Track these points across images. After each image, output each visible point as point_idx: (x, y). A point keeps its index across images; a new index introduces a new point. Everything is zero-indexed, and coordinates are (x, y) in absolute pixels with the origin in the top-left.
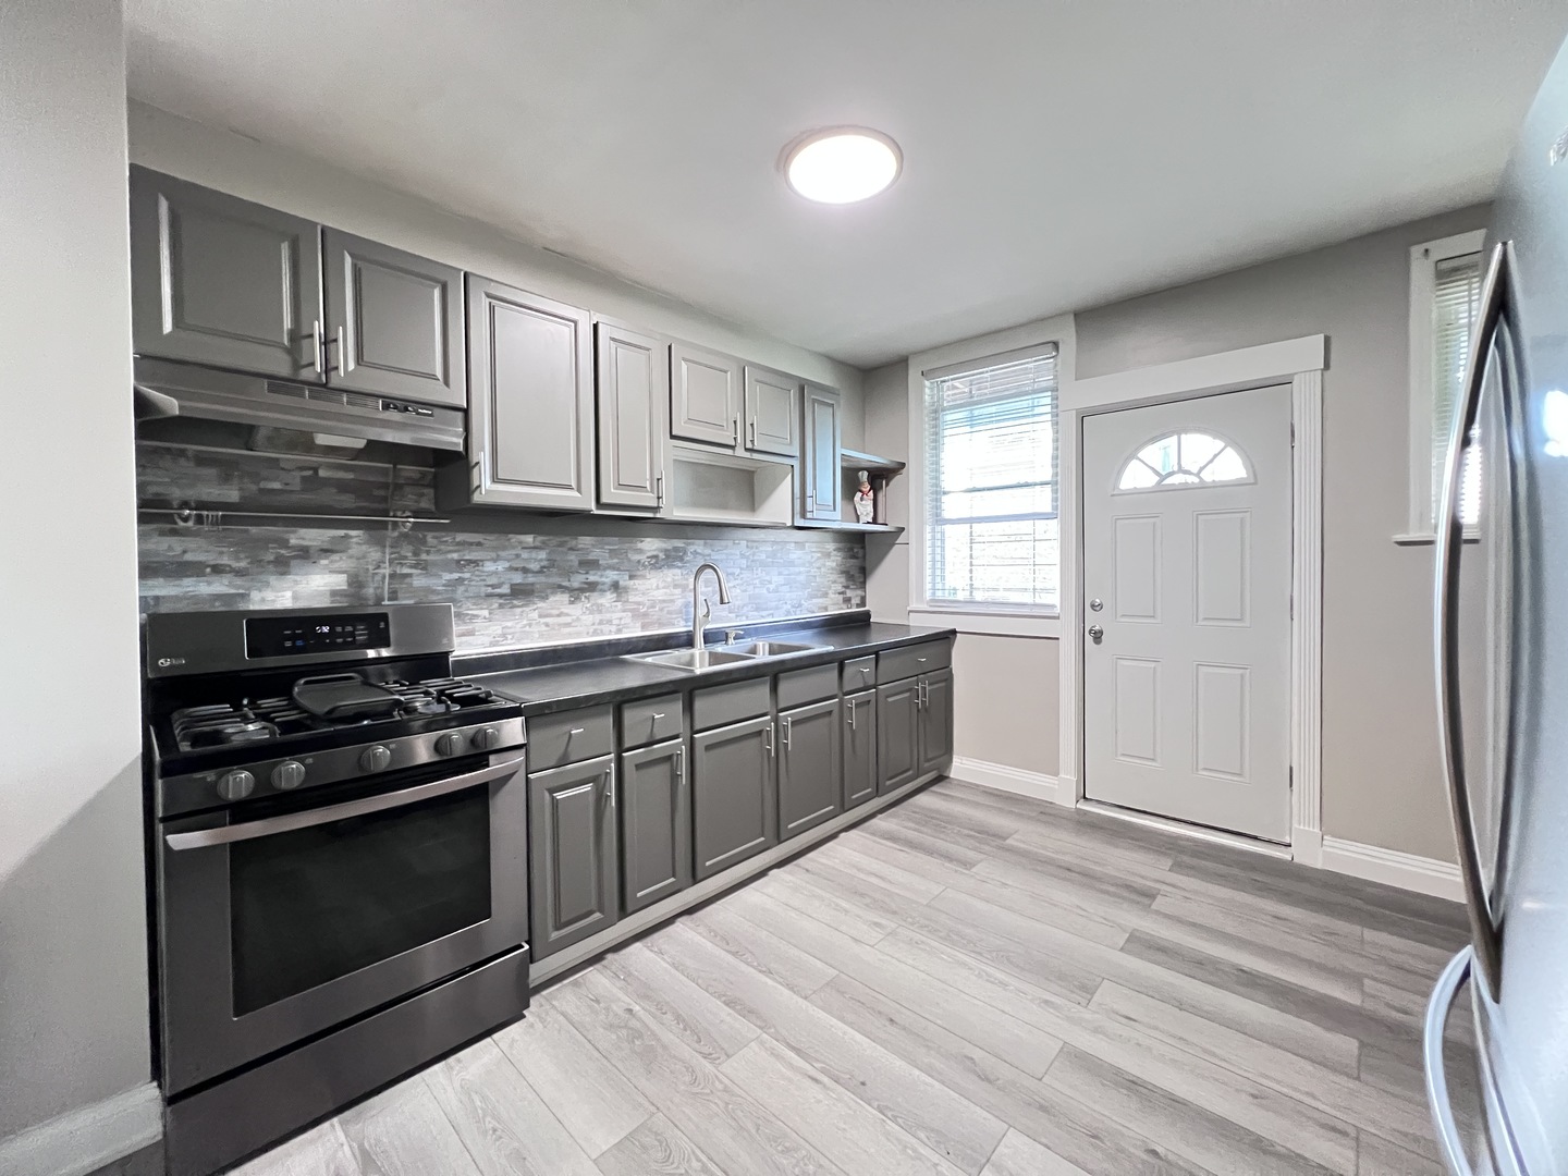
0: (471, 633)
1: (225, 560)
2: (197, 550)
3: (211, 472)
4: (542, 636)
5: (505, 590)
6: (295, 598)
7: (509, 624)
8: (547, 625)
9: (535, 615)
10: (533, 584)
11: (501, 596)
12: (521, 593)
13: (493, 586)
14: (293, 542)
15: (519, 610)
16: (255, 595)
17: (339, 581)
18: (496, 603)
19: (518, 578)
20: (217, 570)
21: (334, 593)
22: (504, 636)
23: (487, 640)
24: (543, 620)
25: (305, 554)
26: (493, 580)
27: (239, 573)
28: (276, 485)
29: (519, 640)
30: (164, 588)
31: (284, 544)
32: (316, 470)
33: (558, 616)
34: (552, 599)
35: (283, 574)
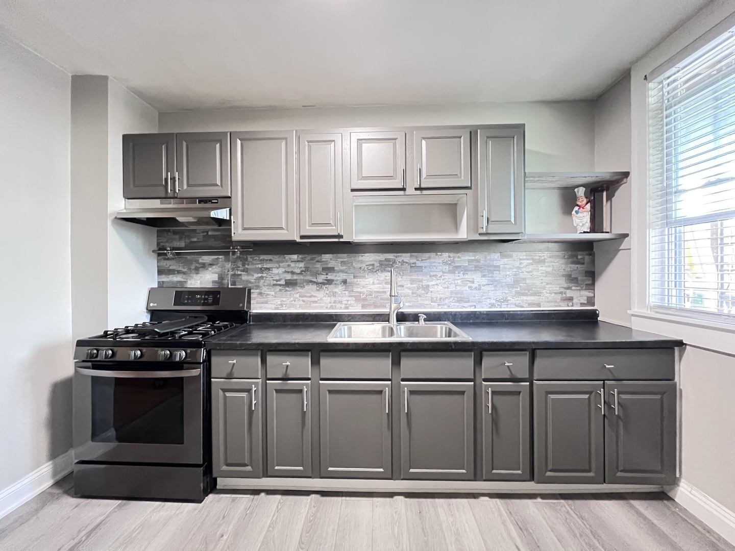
0: (266, 302)
1: (181, 269)
2: (173, 265)
3: (177, 237)
4: (300, 307)
5: (283, 282)
6: (201, 283)
7: (284, 299)
8: (304, 301)
9: (297, 296)
10: (296, 280)
11: (280, 285)
12: (290, 284)
13: (277, 281)
14: (200, 261)
15: (289, 293)
16: (189, 282)
17: (215, 277)
18: (278, 288)
19: (289, 277)
20: (179, 272)
21: (214, 282)
22: (282, 305)
23: (273, 306)
24: (301, 299)
25: (204, 266)
26: (277, 278)
27: (184, 273)
28: (195, 240)
29: (289, 308)
30: (165, 279)
31: (197, 261)
32: (207, 232)
33: (310, 297)
34: (307, 287)
35: (197, 274)
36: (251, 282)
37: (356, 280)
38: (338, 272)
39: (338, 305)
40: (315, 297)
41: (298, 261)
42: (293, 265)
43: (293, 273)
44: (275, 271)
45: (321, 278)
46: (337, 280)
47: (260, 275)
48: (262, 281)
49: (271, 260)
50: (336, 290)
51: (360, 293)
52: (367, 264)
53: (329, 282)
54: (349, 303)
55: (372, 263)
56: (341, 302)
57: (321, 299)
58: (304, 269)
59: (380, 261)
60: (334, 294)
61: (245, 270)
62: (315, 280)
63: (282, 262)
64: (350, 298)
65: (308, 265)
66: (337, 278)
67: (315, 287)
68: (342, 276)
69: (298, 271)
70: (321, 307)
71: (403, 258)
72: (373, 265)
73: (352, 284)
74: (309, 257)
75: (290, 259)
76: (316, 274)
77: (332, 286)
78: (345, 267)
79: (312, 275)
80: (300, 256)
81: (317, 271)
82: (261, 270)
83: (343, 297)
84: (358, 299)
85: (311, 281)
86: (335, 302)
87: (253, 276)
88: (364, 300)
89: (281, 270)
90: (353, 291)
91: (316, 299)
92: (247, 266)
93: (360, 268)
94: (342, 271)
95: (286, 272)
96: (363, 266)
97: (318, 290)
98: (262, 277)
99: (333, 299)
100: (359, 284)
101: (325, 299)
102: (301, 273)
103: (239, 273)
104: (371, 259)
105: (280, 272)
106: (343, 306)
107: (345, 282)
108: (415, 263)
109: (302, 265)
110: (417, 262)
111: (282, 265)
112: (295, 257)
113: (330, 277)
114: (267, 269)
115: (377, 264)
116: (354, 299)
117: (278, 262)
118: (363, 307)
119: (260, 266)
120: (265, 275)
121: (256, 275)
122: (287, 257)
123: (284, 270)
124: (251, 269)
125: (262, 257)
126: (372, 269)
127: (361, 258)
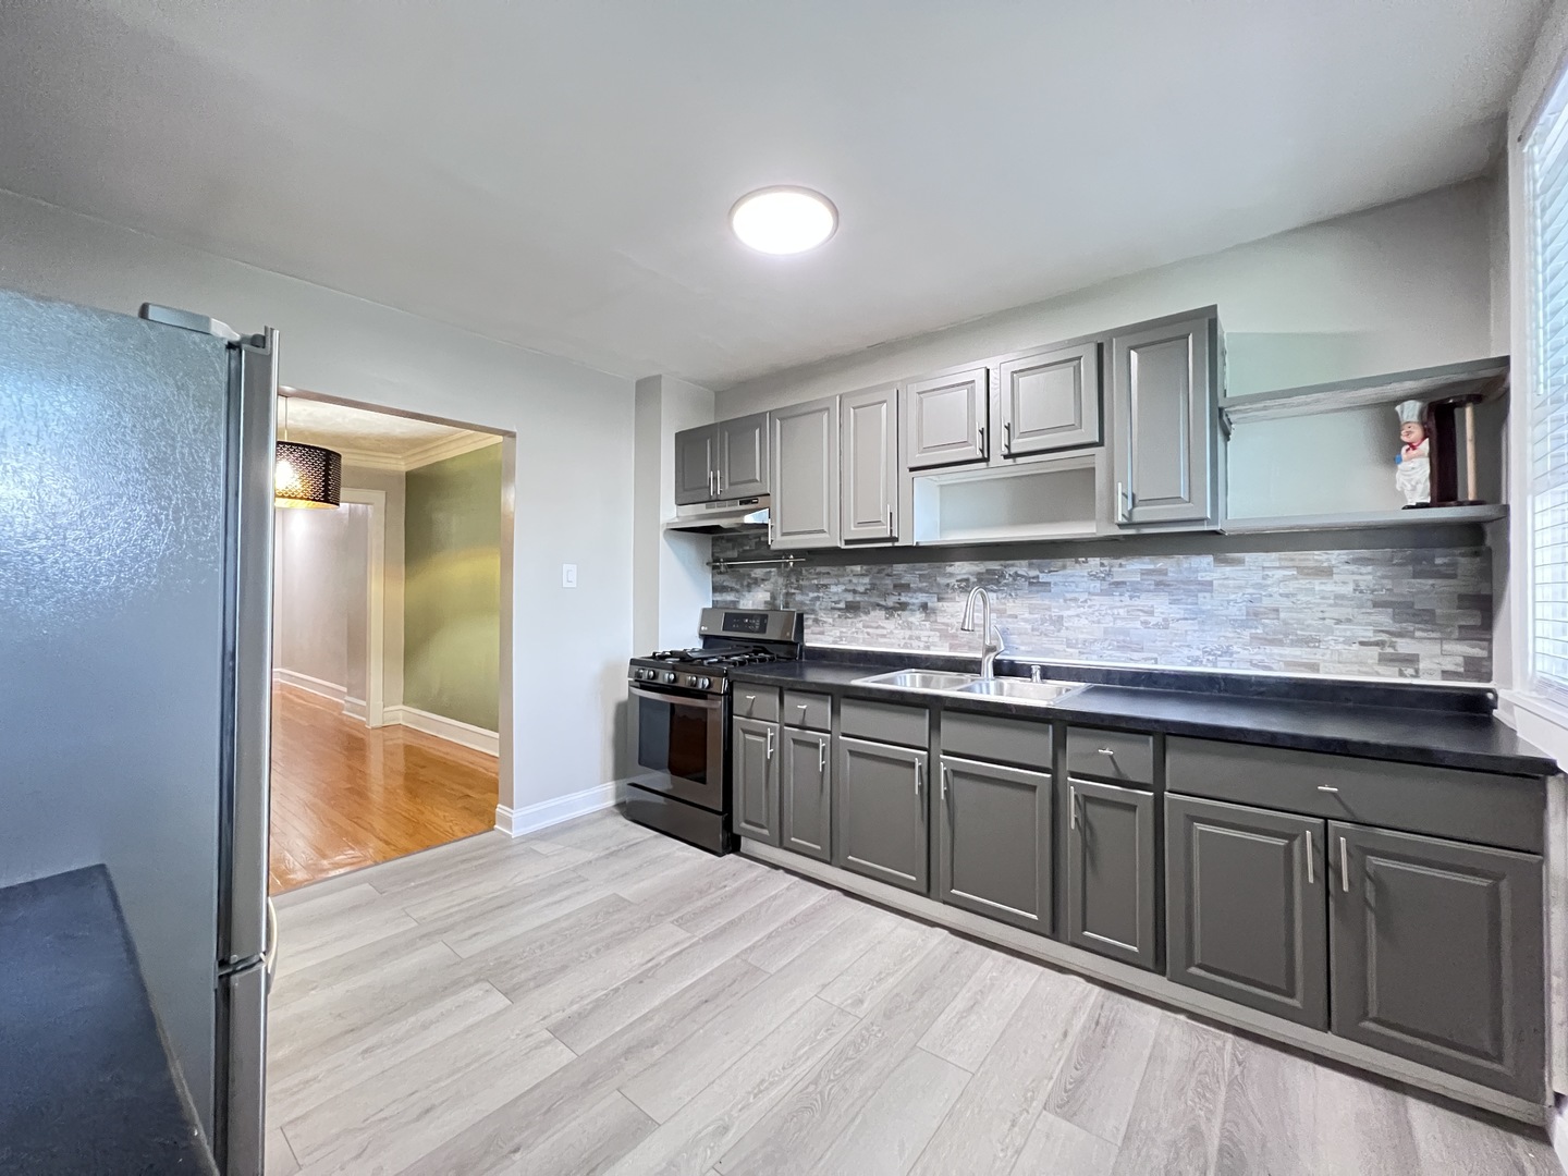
0: (822, 633)
1: (734, 585)
2: (727, 581)
3: (730, 545)
4: (865, 642)
5: (842, 605)
6: (753, 604)
7: (844, 630)
8: (868, 634)
9: (860, 625)
10: (859, 602)
11: (839, 609)
12: (852, 608)
13: (836, 603)
14: (753, 575)
15: (850, 621)
16: (742, 602)
17: (767, 596)
18: (837, 613)
19: (850, 597)
20: (732, 589)
21: (766, 602)
22: (841, 638)
23: (831, 639)
24: (865, 630)
25: (756, 582)
26: (836, 598)
27: (737, 591)
28: (748, 548)
29: (850, 643)
30: (719, 597)
31: (749, 575)
32: (760, 538)
33: (877, 628)
34: (872, 613)
35: (749, 591)
36: (805, 604)
37: (940, 604)
38: (915, 592)
39: (915, 643)
40: (883, 628)
41: (862, 575)
42: (855, 580)
43: (855, 592)
44: (834, 589)
45: (891, 601)
46: (913, 604)
47: (816, 594)
48: (818, 603)
49: (828, 573)
50: (911, 619)
51: (947, 625)
52: (959, 578)
53: (903, 606)
54: (931, 640)
55: (965, 577)
56: (918, 638)
57: (892, 632)
58: (869, 587)
59: (979, 574)
60: (910, 626)
61: (799, 588)
62: (883, 603)
63: (843, 576)
64: (933, 633)
65: (874, 581)
66: (914, 601)
67: (882, 613)
68: (921, 598)
69: (861, 589)
70: (892, 645)
71: (1015, 569)
72: (967, 580)
73: (934, 611)
74: (875, 569)
75: (852, 571)
76: (885, 595)
77: (906, 613)
78: (925, 584)
79: (879, 596)
80: (865, 567)
81: (887, 589)
82: (818, 588)
83: (922, 630)
84: (944, 635)
85: (878, 605)
86: (910, 638)
87: (807, 595)
88: (954, 636)
89: (840, 588)
90: (936, 621)
91: (884, 632)
92: (801, 582)
93: (948, 585)
94: (921, 590)
95: (846, 590)
96: (952, 581)
97: (887, 618)
98: (818, 598)
99: (908, 633)
100: (945, 611)
101: (896, 631)
102: (865, 593)
103: (793, 591)
104: (964, 571)
105: (840, 590)
106: (922, 645)
107: (924, 607)
108: (1038, 577)
109: (866, 580)
110: (1041, 575)
111: (841, 580)
112: (858, 568)
113: (903, 599)
114: (823, 585)
115: (973, 579)
116: (938, 634)
117: (837, 576)
118: (952, 647)
119: (816, 582)
120: (821, 595)
121: (812, 595)
122: (849, 568)
123: (844, 587)
124: (806, 587)
125: (819, 569)
126: (965, 586)
127: (949, 569)
